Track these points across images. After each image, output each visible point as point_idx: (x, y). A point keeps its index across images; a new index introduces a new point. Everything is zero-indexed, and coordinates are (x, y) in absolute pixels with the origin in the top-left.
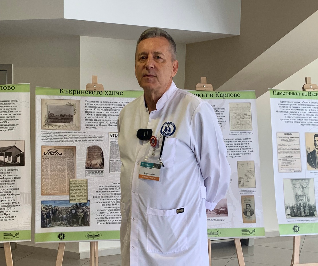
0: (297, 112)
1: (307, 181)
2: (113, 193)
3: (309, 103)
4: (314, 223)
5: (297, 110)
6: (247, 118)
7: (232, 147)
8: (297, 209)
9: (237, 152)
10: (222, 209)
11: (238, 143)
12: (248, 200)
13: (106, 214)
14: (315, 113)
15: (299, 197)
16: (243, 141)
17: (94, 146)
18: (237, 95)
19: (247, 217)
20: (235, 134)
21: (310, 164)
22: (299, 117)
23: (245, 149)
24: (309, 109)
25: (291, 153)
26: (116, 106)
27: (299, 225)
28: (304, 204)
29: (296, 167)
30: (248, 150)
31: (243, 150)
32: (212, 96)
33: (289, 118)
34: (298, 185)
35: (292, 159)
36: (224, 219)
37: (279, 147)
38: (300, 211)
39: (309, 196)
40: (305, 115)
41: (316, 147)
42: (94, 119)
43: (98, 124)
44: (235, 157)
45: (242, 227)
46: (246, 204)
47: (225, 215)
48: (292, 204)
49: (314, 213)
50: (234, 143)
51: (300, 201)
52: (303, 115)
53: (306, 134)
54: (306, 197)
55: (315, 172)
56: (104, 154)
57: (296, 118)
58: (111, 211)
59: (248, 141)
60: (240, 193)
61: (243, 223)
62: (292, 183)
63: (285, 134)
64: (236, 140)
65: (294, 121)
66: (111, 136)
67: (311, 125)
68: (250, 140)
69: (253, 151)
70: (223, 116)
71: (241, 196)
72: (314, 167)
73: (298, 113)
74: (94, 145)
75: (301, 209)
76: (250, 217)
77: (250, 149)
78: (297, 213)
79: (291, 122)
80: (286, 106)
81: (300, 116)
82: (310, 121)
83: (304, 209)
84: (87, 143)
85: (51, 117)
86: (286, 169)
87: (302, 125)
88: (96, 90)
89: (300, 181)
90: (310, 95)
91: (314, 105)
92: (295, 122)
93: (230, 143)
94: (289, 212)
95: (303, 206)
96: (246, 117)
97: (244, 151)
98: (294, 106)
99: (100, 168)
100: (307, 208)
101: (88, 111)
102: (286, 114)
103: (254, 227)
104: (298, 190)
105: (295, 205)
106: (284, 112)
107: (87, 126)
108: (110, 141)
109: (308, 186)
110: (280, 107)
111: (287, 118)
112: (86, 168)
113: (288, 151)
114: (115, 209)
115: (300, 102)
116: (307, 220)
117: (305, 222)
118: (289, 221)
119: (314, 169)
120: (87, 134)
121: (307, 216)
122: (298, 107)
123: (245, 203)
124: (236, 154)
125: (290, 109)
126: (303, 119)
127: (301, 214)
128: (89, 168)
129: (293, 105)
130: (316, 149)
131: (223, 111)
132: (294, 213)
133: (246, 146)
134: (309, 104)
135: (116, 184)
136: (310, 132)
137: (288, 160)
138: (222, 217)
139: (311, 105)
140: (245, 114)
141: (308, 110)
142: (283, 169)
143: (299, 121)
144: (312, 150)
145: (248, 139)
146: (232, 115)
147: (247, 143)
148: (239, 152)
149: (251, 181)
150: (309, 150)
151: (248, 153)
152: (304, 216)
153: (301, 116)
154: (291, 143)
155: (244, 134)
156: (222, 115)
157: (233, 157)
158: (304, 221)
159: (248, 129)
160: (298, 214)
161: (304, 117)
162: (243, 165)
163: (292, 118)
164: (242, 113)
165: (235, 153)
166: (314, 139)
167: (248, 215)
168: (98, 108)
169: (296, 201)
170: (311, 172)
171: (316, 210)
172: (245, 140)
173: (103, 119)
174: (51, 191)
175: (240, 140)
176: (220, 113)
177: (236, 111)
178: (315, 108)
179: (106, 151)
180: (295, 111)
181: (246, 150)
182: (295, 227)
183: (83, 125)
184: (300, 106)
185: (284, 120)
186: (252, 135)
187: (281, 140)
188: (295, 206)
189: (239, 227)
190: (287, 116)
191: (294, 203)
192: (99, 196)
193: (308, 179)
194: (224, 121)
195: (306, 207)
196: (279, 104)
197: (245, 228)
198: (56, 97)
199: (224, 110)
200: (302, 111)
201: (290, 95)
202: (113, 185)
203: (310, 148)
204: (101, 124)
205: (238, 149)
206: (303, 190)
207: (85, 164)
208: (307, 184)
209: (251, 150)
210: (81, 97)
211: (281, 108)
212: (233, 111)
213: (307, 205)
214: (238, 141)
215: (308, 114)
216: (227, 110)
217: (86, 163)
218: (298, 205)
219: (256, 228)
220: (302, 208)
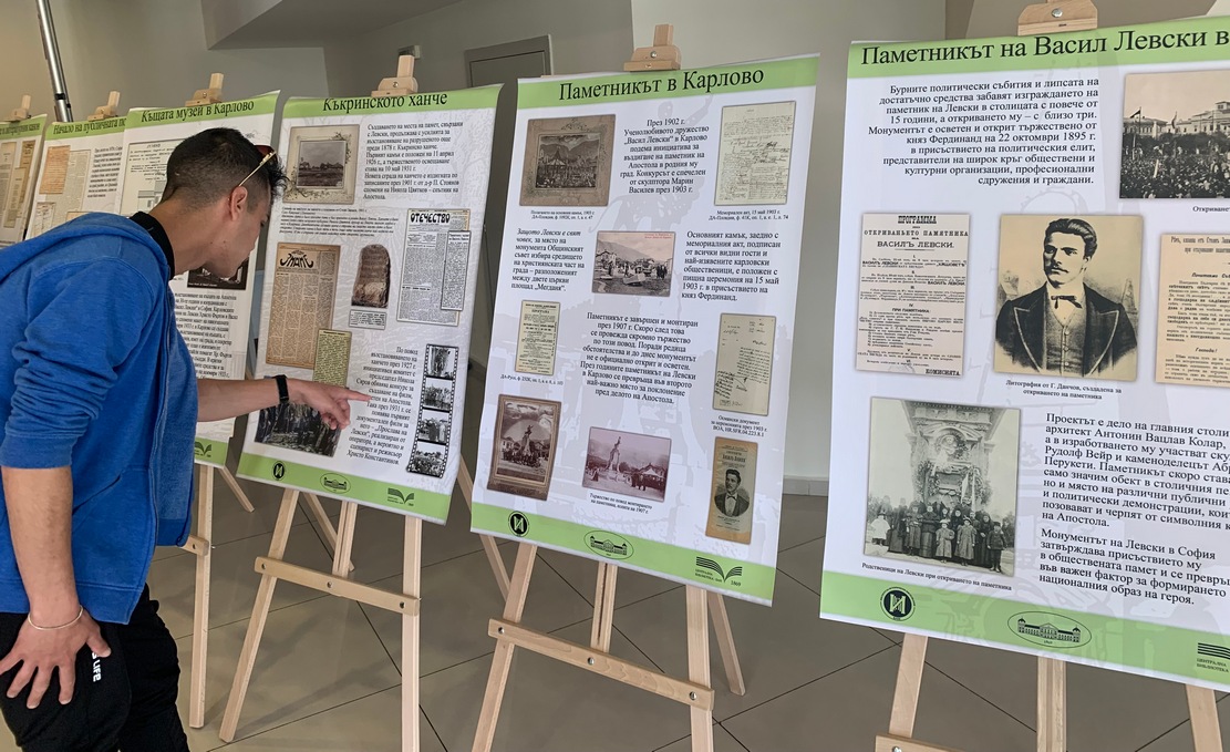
0: (969, 129)
1: (984, 418)
2: (397, 376)
3: (1038, 85)
4: (985, 598)
5: (971, 119)
6: (774, 160)
7: (712, 262)
8: (923, 523)
9: (725, 280)
10: (651, 472)
11: (732, 249)
12: (734, 456)
13: (372, 431)
14: (1062, 127)
15: (936, 478)
16: (750, 245)
17: (374, 246)
18: (751, 77)
19: (723, 515)
20: (729, 216)
21: (1006, 348)
22: (979, 150)
23: (753, 272)
24: (1032, 112)
25: (921, 296)
26: (428, 136)
27: (912, 592)
28: (957, 509)
29: (936, 357)
30: (759, 276)
31: (745, 276)
32: (672, 87)
33: (929, 155)
34: (938, 431)
35: (921, 323)
36: (650, 507)
37: (868, 271)
38: (934, 535)
39: (987, 483)
40: (1011, 138)
41: (1054, 277)
42: (381, 173)
43: (390, 186)
44: (717, 297)
45: (699, 548)
46: (727, 468)
47: (655, 494)
48: (903, 500)
49: (998, 553)
50: (719, 249)
51: (940, 496)
52: (998, 137)
53: (1005, 220)
54: (973, 483)
55: (1032, 385)
56: (391, 269)
57: (965, 155)
58: (384, 426)
59: (766, 245)
60: (715, 428)
61: (707, 534)
62: (912, 419)
63: (903, 219)
64: (728, 240)
65: (948, 166)
66: (413, 220)
67: (1036, 181)
68: (773, 240)
69: (777, 281)
70: (699, 155)
71: (717, 438)
72: (1025, 362)
73: (972, 134)
74: (374, 243)
75: (938, 526)
76: (734, 518)
77: (769, 272)
78: (918, 540)
79: (937, 171)
80: (916, 105)
81: (984, 145)
82: (1033, 165)
83: (956, 532)
84: (364, 238)
85: (303, 172)
86: (889, 359)
87: (989, 182)
88: (392, 95)
89: (952, 415)
90: (1043, 49)
91: (1064, 94)
92: (956, 171)
93: (707, 248)
94: (882, 528)
95: (953, 517)
96: (772, 154)
97: (747, 280)
98: (955, 104)
99: (380, 307)
100: (967, 528)
101: (372, 152)
102: (914, 141)
103: (739, 557)
104: (938, 451)
105: (912, 505)
106: (907, 131)
107: (368, 194)
108: (409, 233)
109: (987, 439)
110: (889, 111)
111: (918, 155)
112: (354, 304)
113: (907, 287)
114: (394, 420)
115: (987, 86)
116: (954, 580)
117: (942, 584)
118: (871, 567)
119: (1029, 369)
120: (364, 215)
121: (960, 563)
122: (976, 108)
123: (724, 463)
124: (722, 289)
125: (938, 116)
126: (998, 155)
127: (934, 546)
128: (358, 305)
129: (953, 99)
130: (1049, 287)
131: (702, 138)
132: (904, 538)
133: (756, 263)
134: (1034, 89)
135: (407, 352)
136: (1030, 208)
137: (902, 323)
138: (645, 499)
139: (1045, 95)
140: (769, 144)
141: (1027, 117)
142: (875, 358)
143: (978, 165)
144: (1026, 288)
145: (767, 236)
146: (727, 149)
147: (762, 250)
148: (732, 280)
149: (756, 388)
150: (1015, 287)
151: (759, 286)
152: (948, 560)
153: (990, 144)
154: (922, 255)
155: (755, 218)
156: (696, 152)
157: (708, 297)
158: (939, 577)
159: (772, 201)
160: (922, 545)
161: (1002, 149)
162: (738, 330)
163: (945, 155)
164: (763, 141)
165: (718, 284)
166: (1047, 240)
167: (727, 508)
168: (393, 144)
169: (922, 490)
170: (1010, 383)
171: (1012, 545)
172: (756, 240)
173: (400, 172)
174: (283, 355)
175: (741, 240)
176: (692, 143)
177: (742, 136)
178: (1065, 105)
179: (398, 261)
180: (961, 124)
181: (754, 276)
182: (892, 596)
183: (360, 191)
184: (988, 103)
185: (904, 161)
186: (783, 220)
187: (880, 244)
188: (916, 510)
189: (691, 546)
190: (917, 146)
191: (912, 500)
192: (369, 379)
193: (992, 412)
194: (698, 173)
195: (966, 523)
196: (884, 101)
197: (707, 554)
198: (318, 121)
199: (703, 134)
200: (996, 123)
201: (942, 62)
202: (399, 354)
203: (1017, 280)
204: (396, 187)
205: (730, 271)
206: (961, 451)
207: (351, 293)
208: (988, 430)
209: (772, 277)
210: (360, 117)
211: (895, 115)
212: (734, 137)
213: (973, 515)
214: (732, 240)
215: (1027, 133)
216: (713, 134)
217: (355, 289)
218: (930, 509)
219: (745, 562)
220: (945, 526)
